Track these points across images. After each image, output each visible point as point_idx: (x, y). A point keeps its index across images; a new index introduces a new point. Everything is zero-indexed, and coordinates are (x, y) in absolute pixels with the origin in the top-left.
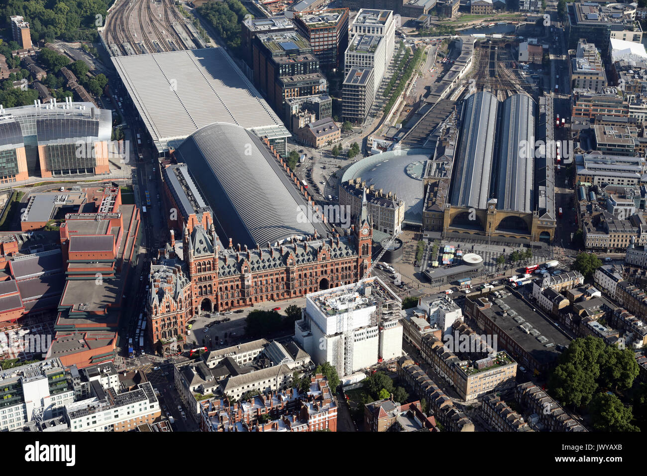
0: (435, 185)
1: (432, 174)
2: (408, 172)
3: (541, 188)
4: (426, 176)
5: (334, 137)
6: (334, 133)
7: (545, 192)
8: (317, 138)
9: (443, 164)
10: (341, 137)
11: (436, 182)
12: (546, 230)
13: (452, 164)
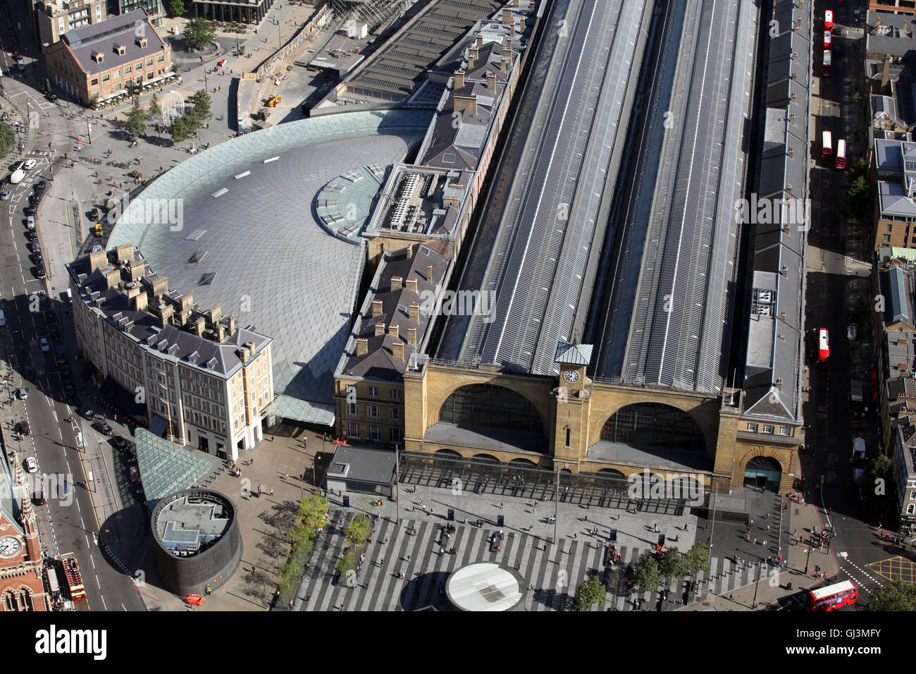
0: (400, 262)
1: (399, 220)
2: (321, 211)
3: (760, 279)
4: (374, 229)
5: (149, 70)
6: (147, 59)
7: (774, 295)
8: (90, 78)
9: (442, 179)
10: (174, 69)
11: (405, 250)
12: (767, 451)
13: (476, 181)
